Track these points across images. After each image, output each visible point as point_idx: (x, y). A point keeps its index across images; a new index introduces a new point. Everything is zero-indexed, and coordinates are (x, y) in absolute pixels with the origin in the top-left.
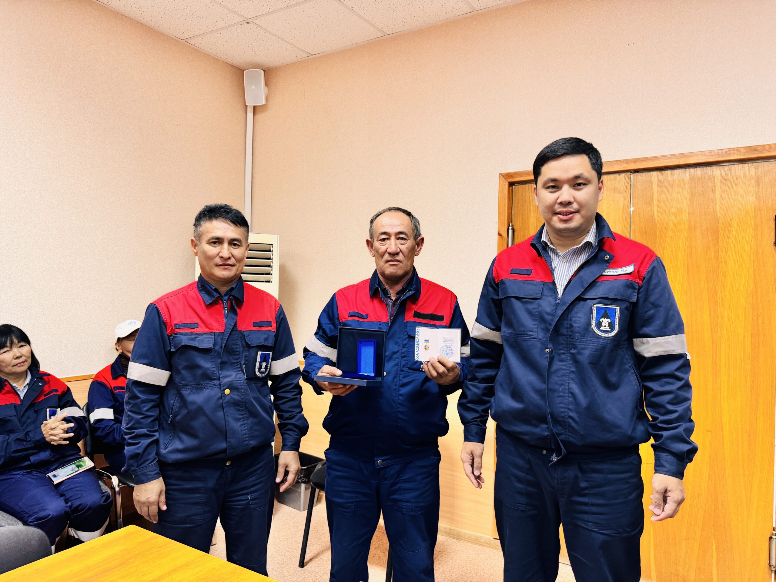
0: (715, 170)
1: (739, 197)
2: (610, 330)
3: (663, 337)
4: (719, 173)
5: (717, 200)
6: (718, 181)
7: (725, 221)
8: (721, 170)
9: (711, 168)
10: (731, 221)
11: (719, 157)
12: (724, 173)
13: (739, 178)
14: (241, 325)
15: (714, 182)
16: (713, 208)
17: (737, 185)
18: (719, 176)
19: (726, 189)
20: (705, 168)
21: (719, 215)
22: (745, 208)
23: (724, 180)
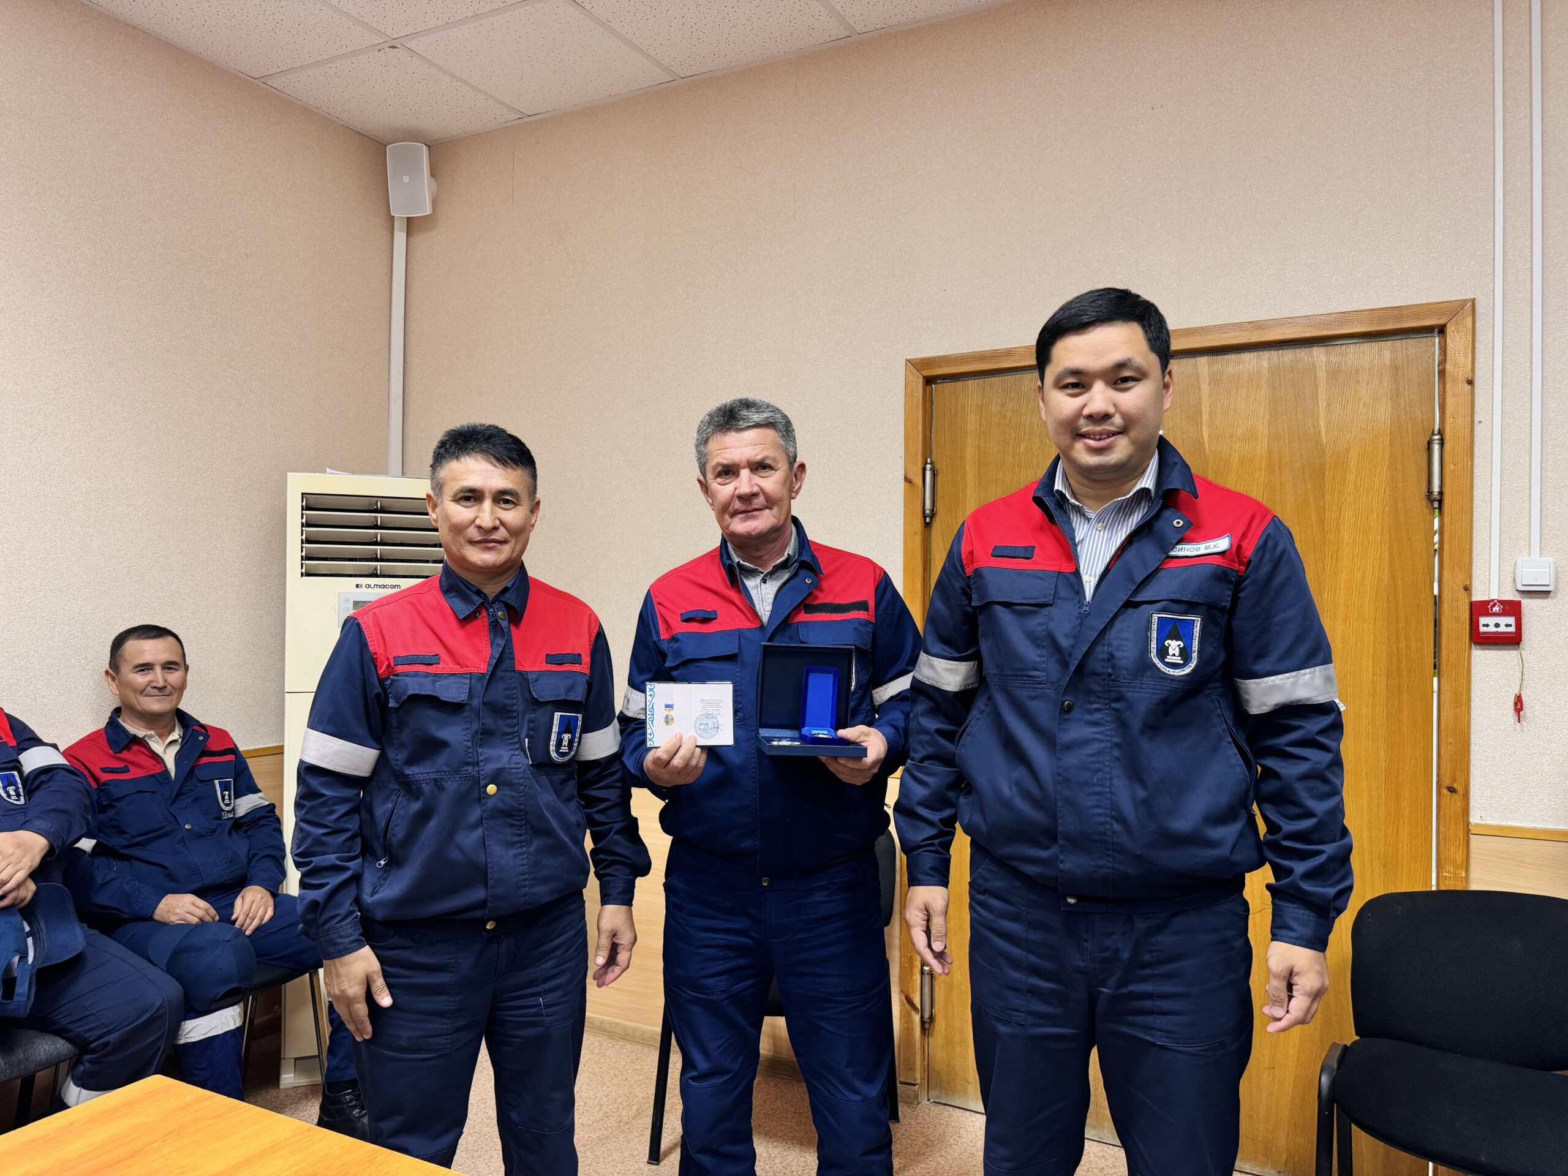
0: (1318, 354)
1: (1361, 406)
2: (1182, 662)
3: (1287, 675)
4: (1325, 359)
5: (1322, 413)
6: (1322, 375)
7: (1336, 452)
8: (1328, 354)
9: (1310, 349)
10: (1347, 451)
11: (1324, 330)
12: (1334, 359)
13: (1361, 370)
14: (521, 660)
15: (1316, 377)
16: (1314, 427)
17: (1358, 382)
18: (1324, 367)
19: (1337, 390)
20: (1298, 350)
21: (1325, 442)
22: (1373, 427)
23: (1334, 373)
